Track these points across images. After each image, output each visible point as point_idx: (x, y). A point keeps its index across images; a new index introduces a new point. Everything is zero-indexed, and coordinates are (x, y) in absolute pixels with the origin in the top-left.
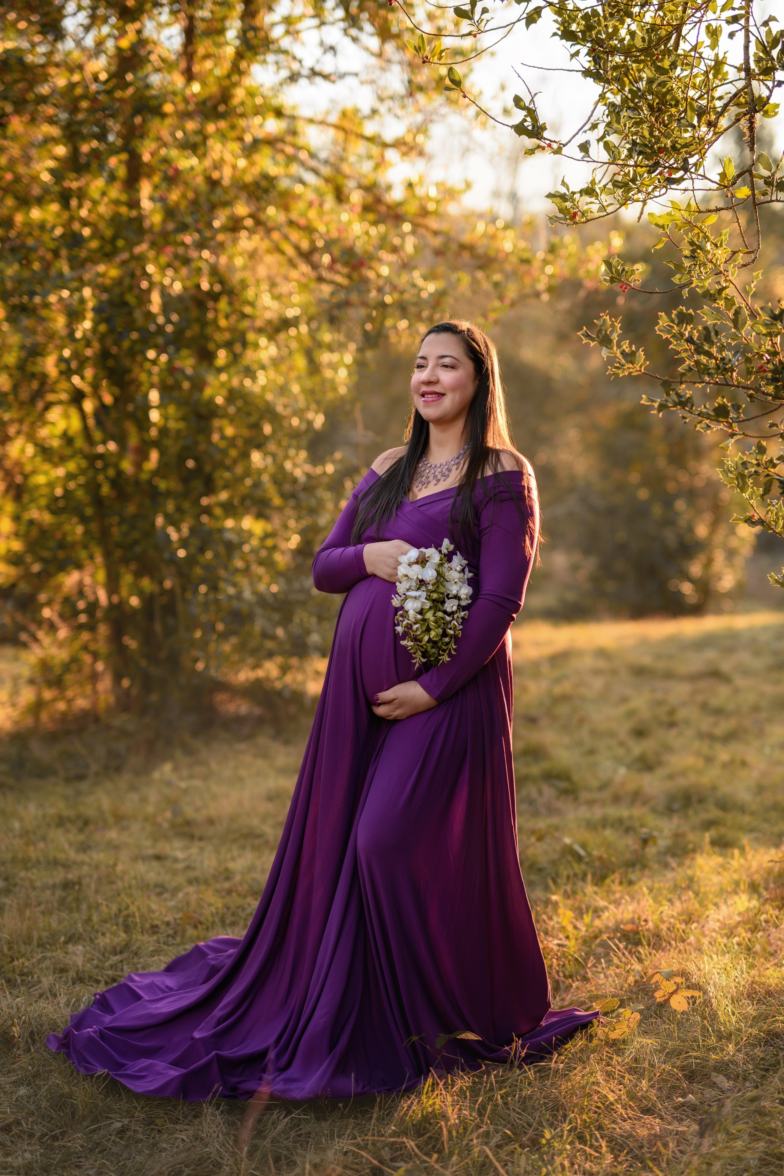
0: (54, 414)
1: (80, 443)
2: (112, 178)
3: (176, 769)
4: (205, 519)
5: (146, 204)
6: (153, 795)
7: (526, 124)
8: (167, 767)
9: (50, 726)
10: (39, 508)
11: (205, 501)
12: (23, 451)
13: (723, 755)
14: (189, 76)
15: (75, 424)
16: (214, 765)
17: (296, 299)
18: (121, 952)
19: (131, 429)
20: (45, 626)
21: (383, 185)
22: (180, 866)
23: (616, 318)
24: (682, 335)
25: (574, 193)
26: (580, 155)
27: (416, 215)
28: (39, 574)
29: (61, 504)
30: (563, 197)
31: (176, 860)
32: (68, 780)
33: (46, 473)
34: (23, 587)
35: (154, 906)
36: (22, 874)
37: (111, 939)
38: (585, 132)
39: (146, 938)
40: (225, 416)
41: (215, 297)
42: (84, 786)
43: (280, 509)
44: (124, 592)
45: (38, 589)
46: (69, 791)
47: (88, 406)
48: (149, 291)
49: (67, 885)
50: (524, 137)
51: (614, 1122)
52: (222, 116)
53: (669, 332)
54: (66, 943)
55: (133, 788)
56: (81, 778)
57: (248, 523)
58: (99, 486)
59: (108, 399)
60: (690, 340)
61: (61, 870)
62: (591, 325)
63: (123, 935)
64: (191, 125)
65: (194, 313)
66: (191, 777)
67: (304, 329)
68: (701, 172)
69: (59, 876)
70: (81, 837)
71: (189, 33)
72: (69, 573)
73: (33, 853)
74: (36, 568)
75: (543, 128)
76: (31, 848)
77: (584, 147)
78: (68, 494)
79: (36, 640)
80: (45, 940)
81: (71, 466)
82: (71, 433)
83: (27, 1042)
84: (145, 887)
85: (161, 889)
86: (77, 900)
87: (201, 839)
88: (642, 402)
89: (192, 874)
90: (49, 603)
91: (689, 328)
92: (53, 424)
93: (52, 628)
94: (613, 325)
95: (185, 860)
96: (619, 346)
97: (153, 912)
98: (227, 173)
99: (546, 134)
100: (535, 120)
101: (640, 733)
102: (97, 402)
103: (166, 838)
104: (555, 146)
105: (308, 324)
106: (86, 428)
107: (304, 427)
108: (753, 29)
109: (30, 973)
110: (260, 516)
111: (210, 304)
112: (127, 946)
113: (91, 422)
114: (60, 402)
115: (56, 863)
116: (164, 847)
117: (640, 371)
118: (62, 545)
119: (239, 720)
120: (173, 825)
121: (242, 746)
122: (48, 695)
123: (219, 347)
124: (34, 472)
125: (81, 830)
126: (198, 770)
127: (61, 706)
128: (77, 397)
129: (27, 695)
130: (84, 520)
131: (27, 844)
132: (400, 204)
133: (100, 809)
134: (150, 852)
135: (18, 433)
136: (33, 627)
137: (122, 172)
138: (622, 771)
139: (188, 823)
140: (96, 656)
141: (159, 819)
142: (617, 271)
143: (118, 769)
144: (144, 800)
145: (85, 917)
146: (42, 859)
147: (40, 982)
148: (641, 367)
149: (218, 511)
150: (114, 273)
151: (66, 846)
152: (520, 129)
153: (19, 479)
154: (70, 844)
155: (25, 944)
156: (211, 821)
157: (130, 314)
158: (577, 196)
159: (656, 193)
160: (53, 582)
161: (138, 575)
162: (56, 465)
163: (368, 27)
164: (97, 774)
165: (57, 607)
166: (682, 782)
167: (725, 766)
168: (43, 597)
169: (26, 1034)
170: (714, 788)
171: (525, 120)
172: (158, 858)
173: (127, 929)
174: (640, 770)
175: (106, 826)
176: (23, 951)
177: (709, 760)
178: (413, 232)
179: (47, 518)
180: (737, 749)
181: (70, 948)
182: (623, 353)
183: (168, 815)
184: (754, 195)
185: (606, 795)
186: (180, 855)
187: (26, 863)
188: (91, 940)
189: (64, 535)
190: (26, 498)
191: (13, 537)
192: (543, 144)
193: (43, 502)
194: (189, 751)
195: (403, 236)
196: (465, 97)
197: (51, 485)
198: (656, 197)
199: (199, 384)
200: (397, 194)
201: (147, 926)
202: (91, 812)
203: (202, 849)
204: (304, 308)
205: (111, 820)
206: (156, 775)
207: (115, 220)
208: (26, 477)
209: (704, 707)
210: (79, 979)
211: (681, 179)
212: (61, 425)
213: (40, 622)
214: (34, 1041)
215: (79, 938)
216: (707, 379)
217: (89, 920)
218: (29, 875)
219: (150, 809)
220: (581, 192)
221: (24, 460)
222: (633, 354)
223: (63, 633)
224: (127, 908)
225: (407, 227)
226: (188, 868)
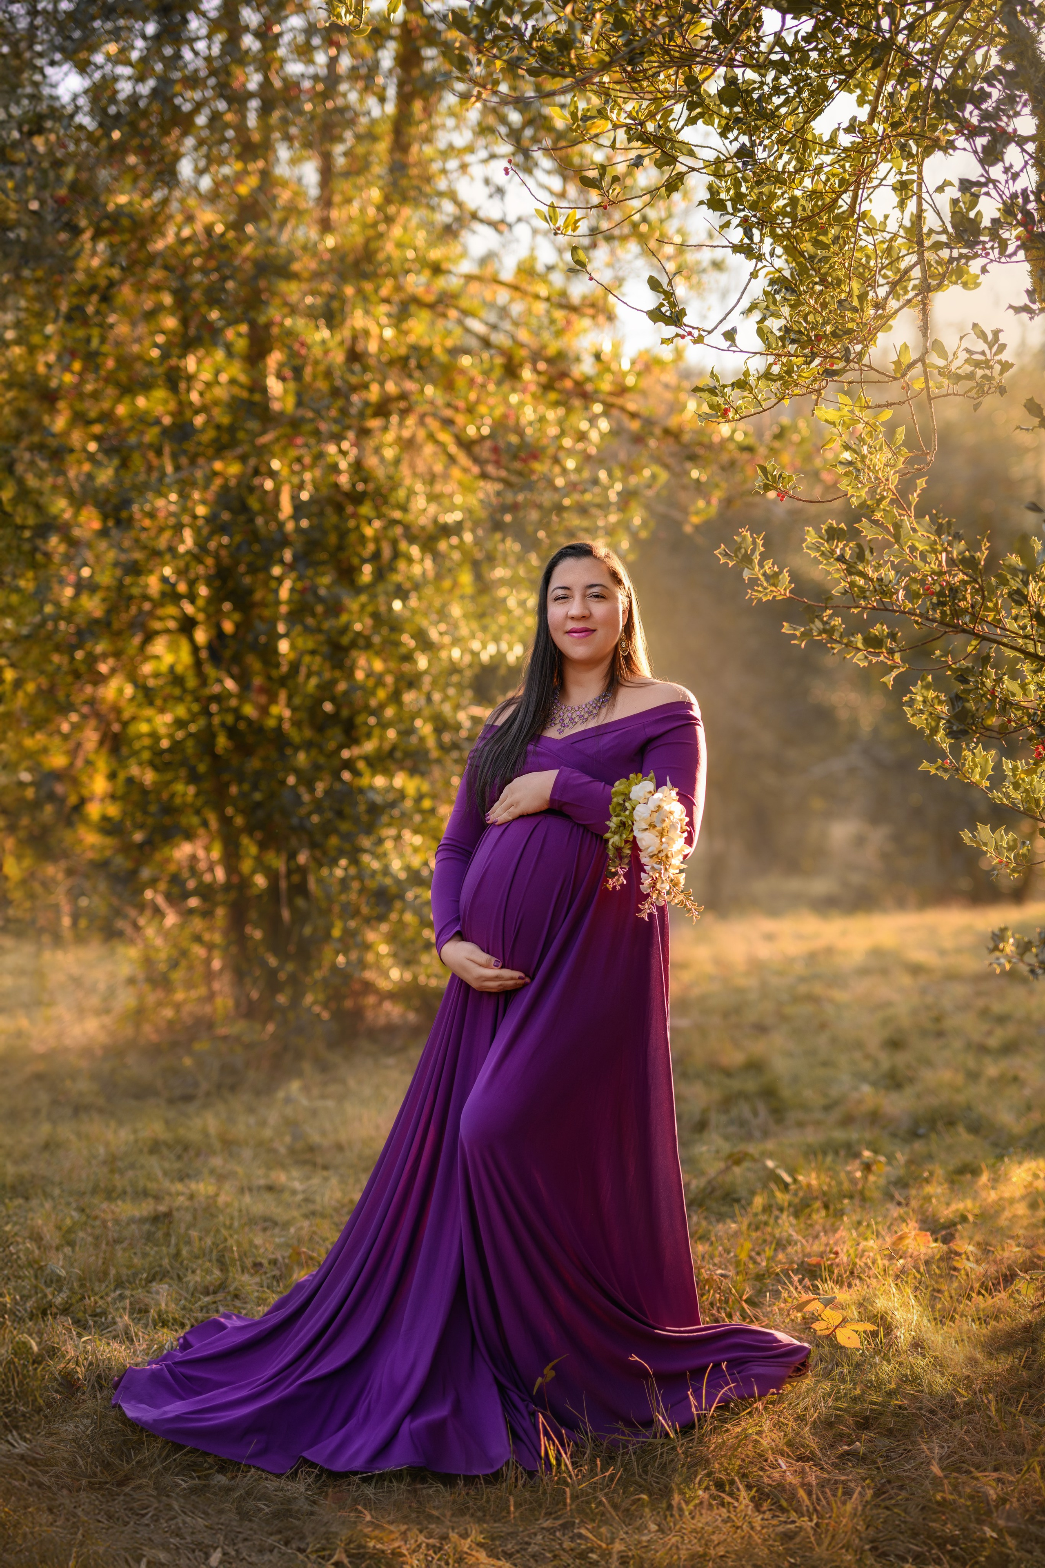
0: (159, 646)
1: (192, 682)
2: (230, 353)
3: (306, 1089)
4: (346, 776)
5: (274, 386)
6: (273, 1117)
7: (663, 309)
8: (295, 1086)
9: (154, 1037)
10: (140, 764)
11: (346, 754)
12: (120, 691)
13: (992, 1070)
14: (326, 226)
15: (185, 656)
16: (352, 1083)
17: (458, 499)
18: (215, 1292)
19: (254, 663)
20: (148, 913)
21: (571, 355)
22: (300, 1197)
23: (758, 534)
24: (833, 552)
25: (724, 386)
26: (725, 344)
27: (611, 394)
28: (141, 846)
29: (167, 757)
30: (712, 391)
31: (294, 1192)
32: (171, 1102)
33: (149, 720)
34: (121, 862)
35: (258, 1241)
36: (105, 1205)
37: (202, 1277)
39: (246, 1278)
40: (368, 645)
41: (357, 498)
42: (191, 1108)
43: (438, 761)
44: (246, 866)
45: (139, 863)
46: (171, 1114)
47: (201, 636)
48: (277, 492)
49: (156, 1219)
50: (661, 324)
51: (762, 1469)
52: (365, 276)
53: (818, 549)
54: (149, 1281)
55: (251, 1110)
56: (188, 1098)
57: (400, 780)
58: (213, 736)
59: (228, 627)
60: (841, 559)
61: (151, 1201)
62: (729, 542)
63: (217, 1273)
64: (326, 287)
65: (332, 519)
66: (323, 1097)
67: (468, 537)
68: (865, 362)
69: (146, 1208)
70: (177, 1165)
71: (327, 173)
72: (177, 845)
73: (119, 1182)
74: (138, 837)
75: (683, 312)
76: (117, 1177)
77: (730, 335)
78: (176, 746)
79: (137, 927)
80: (124, 1278)
81: (181, 711)
82: (179, 669)
83: (93, 1386)
84: (252, 1221)
85: (268, 1223)
86: (168, 1235)
87: (325, 1168)
89: (311, 1207)
90: (153, 882)
91: (841, 545)
92: (157, 658)
93: (158, 912)
94: (754, 543)
95: (304, 1192)
96: (761, 566)
97: (256, 1247)
98: (373, 347)
99: (686, 320)
100: (673, 305)
101: (895, 1044)
102: (213, 632)
103: (283, 1166)
104: (696, 333)
105: (473, 531)
106: (198, 664)
107: (467, 659)
108: (925, 196)
109: (104, 1313)
110: (413, 772)
111: (350, 509)
112: (222, 1286)
113: (204, 654)
114: (167, 631)
115: (145, 1193)
116: (281, 1177)
117: (784, 595)
118: (169, 809)
119: (391, 1029)
120: (292, 1151)
121: (391, 1061)
122: (152, 998)
123: (364, 561)
124: (134, 718)
125: (179, 1157)
126: (333, 1088)
127: (168, 1013)
128: (187, 626)
129: (126, 999)
130: (193, 778)
131: (112, 1171)
132: (588, 379)
133: (205, 1134)
134: (262, 1182)
135: (113, 671)
136: (132, 913)
137: (241, 345)
138: (866, 1089)
139: (311, 1149)
140: (210, 947)
141: (277, 1145)
142: (774, 477)
143: (233, 1088)
144: (263, 1123)
145: (172, 1250)
146: (129, 1189)
147: (115, 1323)
148: (785, 590)
149: (361, 765)
150: (235, 469)
151: (160, 1174)
152: (656, 315)
153: (116, 727)
154: (165, 1173)
155: (100, 1281)
156: (340, 1147)
157: (251, 521)
158: (728, 390)
160: (158, 856)
161: (263, 846)
162: (162, 711)
163: (546, 163)
164: (208, 1094)
165: (162, 886)
166: (934, 1101)
167: (992, 1082)
168: (146, 873)
169: (93, 1378)
170: (969, 1108)
171: (662, 305)
172: (270, 1188)
173: (223, 1266)
174: (887, 1088)
175: (212, 1152)
176: (96, 1289)
177: (973, 1076)
178: (606, 414)
179: (149, 777)
180: (1014, 1063)
181: (154, 1286)
182: (765, 574)
183: (288, 1139)
184: (928, 387)
185: (836, 1115)
186: (297, 1185)
187: (110, 1194)
188: (180, 1278)
189: (173, 796)
190: (125, 751)
191: (108, 801)
192: (682, 332)
193: (146, 755)
194: (324, 1067)
195: (593, 420)
196: (591, 279)
197: (154, 736)
199: (335, 609)
200: (587, 367)
201: (249, 1262)
202: (194, 1136)
203: (326, 1179)
204: (468, 511)
205: (217, 1146)
206: (281, 1094)
207: (236, 406)
208: (125, 724)
209: (984, 1013)
210: (163, 1322)
211: (844, 370)
212: (168, 659)
213: (141, 907)
214: (101, 1387)
215: (164, 1276)
216: (863, 603)
217: (178, 1254)
218: (113, 1207)
219: (268, 1133)
220: (733, 385)
221: (123, 704)
222: (776, 575)
223: (171, 919)
224: (226, 1240)
225: (598, 408)
226: (307, 1200)
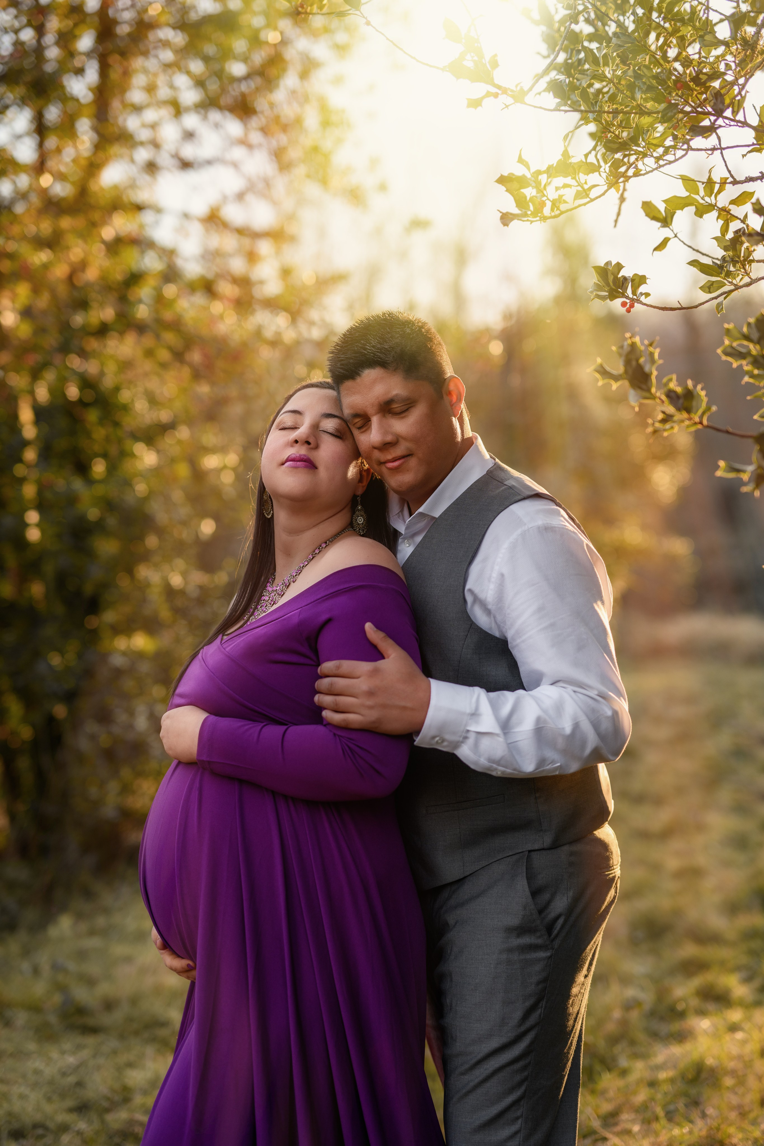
7: (465, 63)
25: (539, 173)
30: (522, 181)
38: (540, 94)
43: (170, 624)
57: (139, 640)
66: (91, 932)
68: (740, 117)
75: (494, 66)
88: (719, 473)
98: (92, 275)
103: (54, 1037)
110: (150, 632)
117: (701, 423)
123: (95, 456)
148: (701, 417)
158: (543, 178)
159: (670, 157)
171: (462, 58)
183: (57, 1000)
198: (670, 162)
206: (52, 933)
220: (550, 171)
